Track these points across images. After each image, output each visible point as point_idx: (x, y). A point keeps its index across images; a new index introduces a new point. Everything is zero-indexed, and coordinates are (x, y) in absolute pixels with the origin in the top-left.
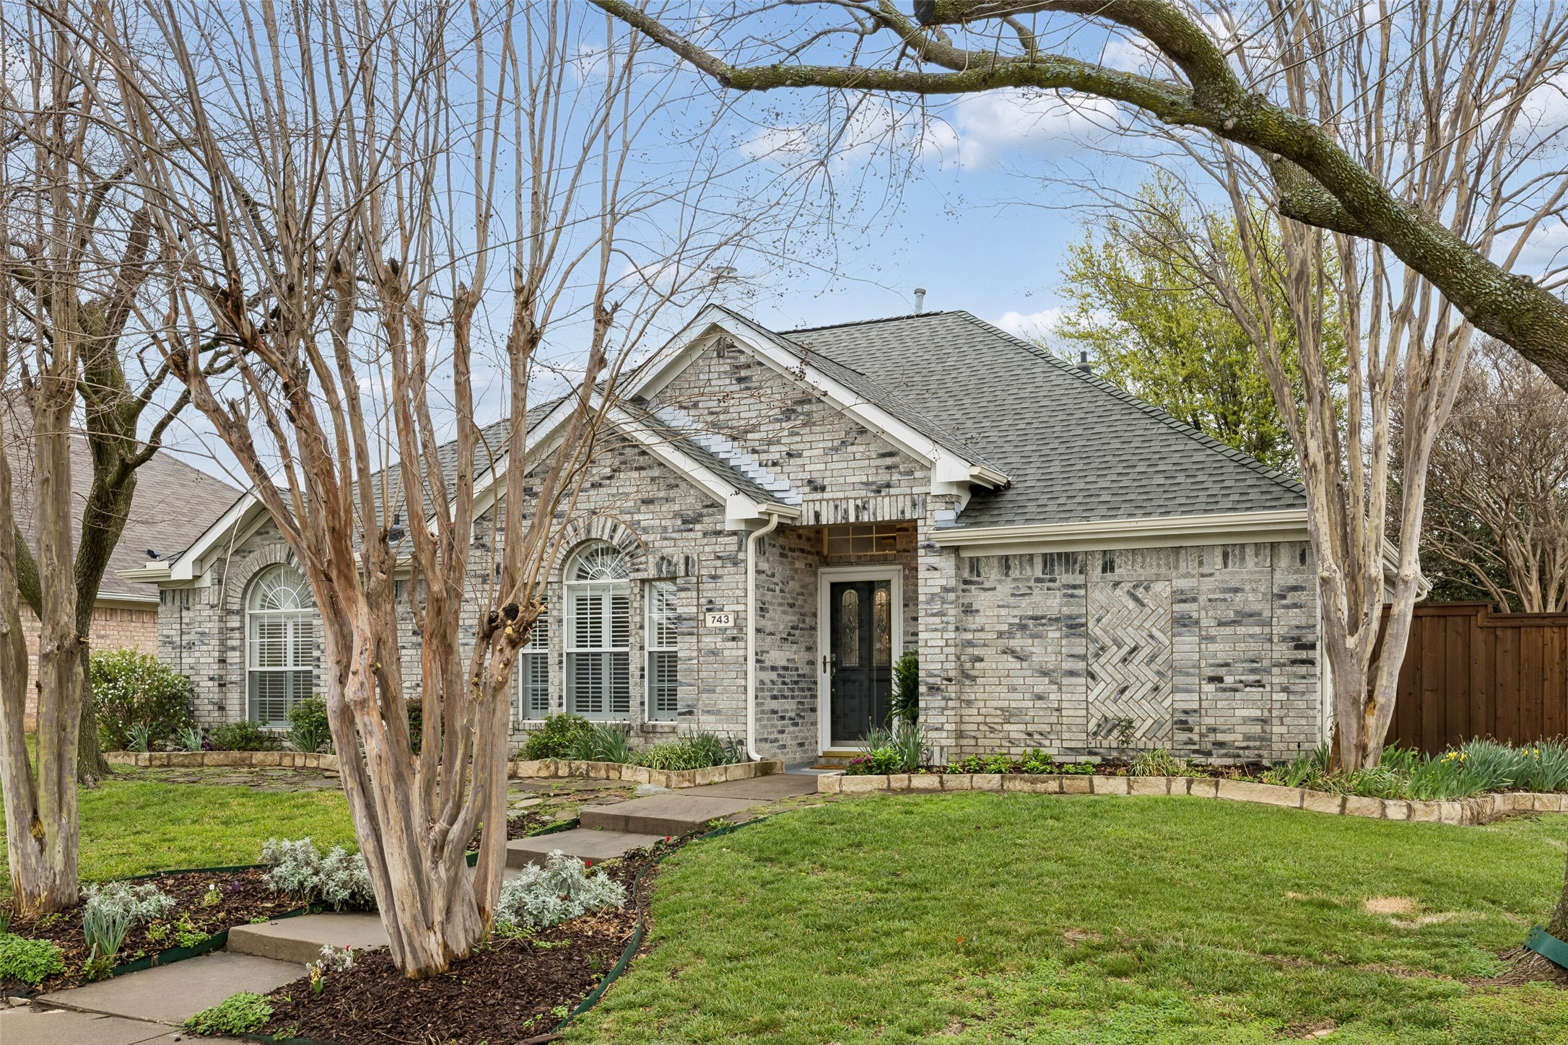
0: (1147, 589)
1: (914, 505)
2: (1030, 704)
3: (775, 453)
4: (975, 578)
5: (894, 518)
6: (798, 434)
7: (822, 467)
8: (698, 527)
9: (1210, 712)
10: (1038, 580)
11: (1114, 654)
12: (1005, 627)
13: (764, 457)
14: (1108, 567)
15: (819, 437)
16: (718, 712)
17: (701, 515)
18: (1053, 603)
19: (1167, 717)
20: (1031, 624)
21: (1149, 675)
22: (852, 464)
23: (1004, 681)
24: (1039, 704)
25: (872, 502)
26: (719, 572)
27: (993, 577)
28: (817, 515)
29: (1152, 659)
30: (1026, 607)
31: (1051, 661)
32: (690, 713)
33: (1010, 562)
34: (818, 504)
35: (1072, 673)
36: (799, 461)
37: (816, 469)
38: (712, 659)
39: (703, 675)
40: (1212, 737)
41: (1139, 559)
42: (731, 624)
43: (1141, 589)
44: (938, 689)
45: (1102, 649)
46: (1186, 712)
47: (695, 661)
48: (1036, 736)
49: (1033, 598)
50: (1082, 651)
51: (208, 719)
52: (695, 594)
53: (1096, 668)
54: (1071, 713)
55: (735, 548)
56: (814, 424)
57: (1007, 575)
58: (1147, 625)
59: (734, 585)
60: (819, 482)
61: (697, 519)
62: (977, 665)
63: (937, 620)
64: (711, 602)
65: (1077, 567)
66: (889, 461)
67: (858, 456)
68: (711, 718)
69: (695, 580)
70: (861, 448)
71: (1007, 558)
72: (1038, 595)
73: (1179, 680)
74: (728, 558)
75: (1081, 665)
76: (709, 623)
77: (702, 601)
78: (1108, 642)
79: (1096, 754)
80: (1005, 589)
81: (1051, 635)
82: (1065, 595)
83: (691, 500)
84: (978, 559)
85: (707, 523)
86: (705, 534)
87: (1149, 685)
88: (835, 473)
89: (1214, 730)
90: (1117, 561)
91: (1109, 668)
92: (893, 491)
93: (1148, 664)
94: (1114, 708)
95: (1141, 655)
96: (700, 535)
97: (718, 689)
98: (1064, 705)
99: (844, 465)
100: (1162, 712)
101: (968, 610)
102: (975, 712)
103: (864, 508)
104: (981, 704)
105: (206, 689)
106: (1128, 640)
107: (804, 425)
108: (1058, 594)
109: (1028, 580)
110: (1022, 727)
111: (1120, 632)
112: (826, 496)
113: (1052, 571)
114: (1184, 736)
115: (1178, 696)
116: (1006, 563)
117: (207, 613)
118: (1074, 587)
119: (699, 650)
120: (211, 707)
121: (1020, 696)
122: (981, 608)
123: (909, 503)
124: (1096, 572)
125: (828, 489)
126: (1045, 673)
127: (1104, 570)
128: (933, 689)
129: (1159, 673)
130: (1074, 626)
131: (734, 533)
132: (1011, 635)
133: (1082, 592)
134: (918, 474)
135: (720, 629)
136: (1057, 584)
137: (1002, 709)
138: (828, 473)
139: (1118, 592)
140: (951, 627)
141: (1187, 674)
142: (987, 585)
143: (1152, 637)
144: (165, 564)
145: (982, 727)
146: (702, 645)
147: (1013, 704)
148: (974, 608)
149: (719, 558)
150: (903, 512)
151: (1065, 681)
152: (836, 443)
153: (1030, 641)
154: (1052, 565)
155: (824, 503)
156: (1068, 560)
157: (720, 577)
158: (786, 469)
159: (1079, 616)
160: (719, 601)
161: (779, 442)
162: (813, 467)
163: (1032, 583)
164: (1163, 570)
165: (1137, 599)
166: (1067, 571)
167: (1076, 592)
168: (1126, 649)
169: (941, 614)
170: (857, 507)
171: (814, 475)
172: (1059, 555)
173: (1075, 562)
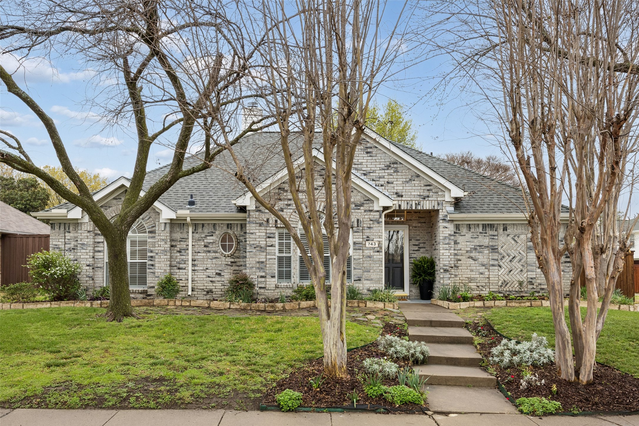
0: (518, 237)
1: (438, 204)
2: (478, 276)
3: (382, 181)
4: (458, 231)
5: (430, 208)
6: (392, 175)
7: (402, 188)
8: (362, 208)
9: (539, 278)
10: (481, 233)
11: (508, 259)
12: (469, 249)
13: (377, 183)
14: (505, 229)
15: (400, 177)
16: (372, 280)
17: (363, 204)
18: (486, 241)
19: (525, 280)
20: (479, 248)
21: (519, 266)
22: (414, 188)
23: (469, 268)
24: (481, 276)
25: (422, 202)
26: (372, 226)
27: (464, 231)
28: (400, 206)
29: (520, 260)
30: (476, 242)
31: (485, 261)
32: (360, 280)
33: (471, 226)
34: (400, 202)
35: (493, 265)
36: (392, 185)
37: (399, 189)
38: (369, 259)
39: (365, 265)
40: (540, 287)
41: (515, 227)
42: (377, 245)
43: (516, 237)
44: (448, 271)
45: (503, 257)
46: (531, 278)
47: (361, 260)
48: (480, 287)
49: (479, 239)
50: (496, 257)
51: (86, 285)
52: (361, 234)
53: (501, 263)
54: (493, 279)
55: (378, 217)
56: (398, 172)
57: (470, 231)
58: (518, 249)
59: (378, 231)
60: (400, 193)
61: (362, 205)
62: (459, 262)
63: (447, 246)
64: (368, 237)
65: (495, 229)
66: (428, 188)
67: (416, 185)
68: (368, 282)
69: (361, 228)
70: (418, 182)
71: (470, 225)
72: (481, 238)
73: (529, 268)
74: (375, 221)
75: (496, 263)
76: (367, 245)
77: (364, 237)
78: (505, 255)
79: (501, 293)
80: (469, 236)
81: (485, 252)
82: (491, 238)
83: (358, 197)
84: (459, 225)
85: (366, 207)
86: (365, 211)
87: (519, 270)
88: (407, 191)
89: (541, 284)
90: (508, 227)
91: (506, 263)
92: (430, 199)
93: (519, 262)
94: (507, 277)
95: (516, 260)
96: (363, 211)
97: (371, 271)
98: (491, 276)
99: (411, 188)
100: (524, 278)
101: (456, 243)
102: (458, 279)
103: (419, 204)
104: (461, 276)
105: (85, 271)
106: (512, 254)
107: (394, 172)
108: (488, 238)
109: (477, 233)
110: (475, 284)
111: (509, 251)
112: (403, 199)
113: (486, 230)
114: (531, 287)
115: (529, 273)
116: (469, 227)
117: (86, 234)
118: (494, 236)
119: (363, 256)
120: (88, 279)
121: (475, 273)
122: (460, 242)
123: (436, 204)
124: (501, 231)
125: (404, 196)
126: (483, 265)
127: (504, 230)
128: (446, 271)
129: (522, 265)
130: (494, 249)
131: (378, 211)
132: (471, 252)
133: (496, 237)
134: (440, 193)
135: (372, 248)
136: (488, 234)
137: (468, 278)
138: (404, 191)
139: (509, 238)
140: (452, 249)
141: (532, 266)
142: (462, 234)
143: (520, 253)
144: (65, 211)
145: (461, 284)
146: (364, 254)
147: (472, 276)
148: (458, 242)
149: (371, 220)
150: (434, 207)
151: (491, 268)
152: (407, 180)
153: (478, 254)
154: (486, 228)
155: (403, 202)
156: (491, 226)
157: (372, 228)
158: (387, 188)
159: (495, 246)
160: (371, 237)
161: (384, 177)
162: (398, 188)
163: (478, 234)
164: (523, 231)
165: (515, 241)
166: (491, 230)
167: (494, 237)
168: (511, 257)
169: (449, 244)
170: (416, 204)
171: (398, 191)
172: (488, 224)
173: (494, 227)
